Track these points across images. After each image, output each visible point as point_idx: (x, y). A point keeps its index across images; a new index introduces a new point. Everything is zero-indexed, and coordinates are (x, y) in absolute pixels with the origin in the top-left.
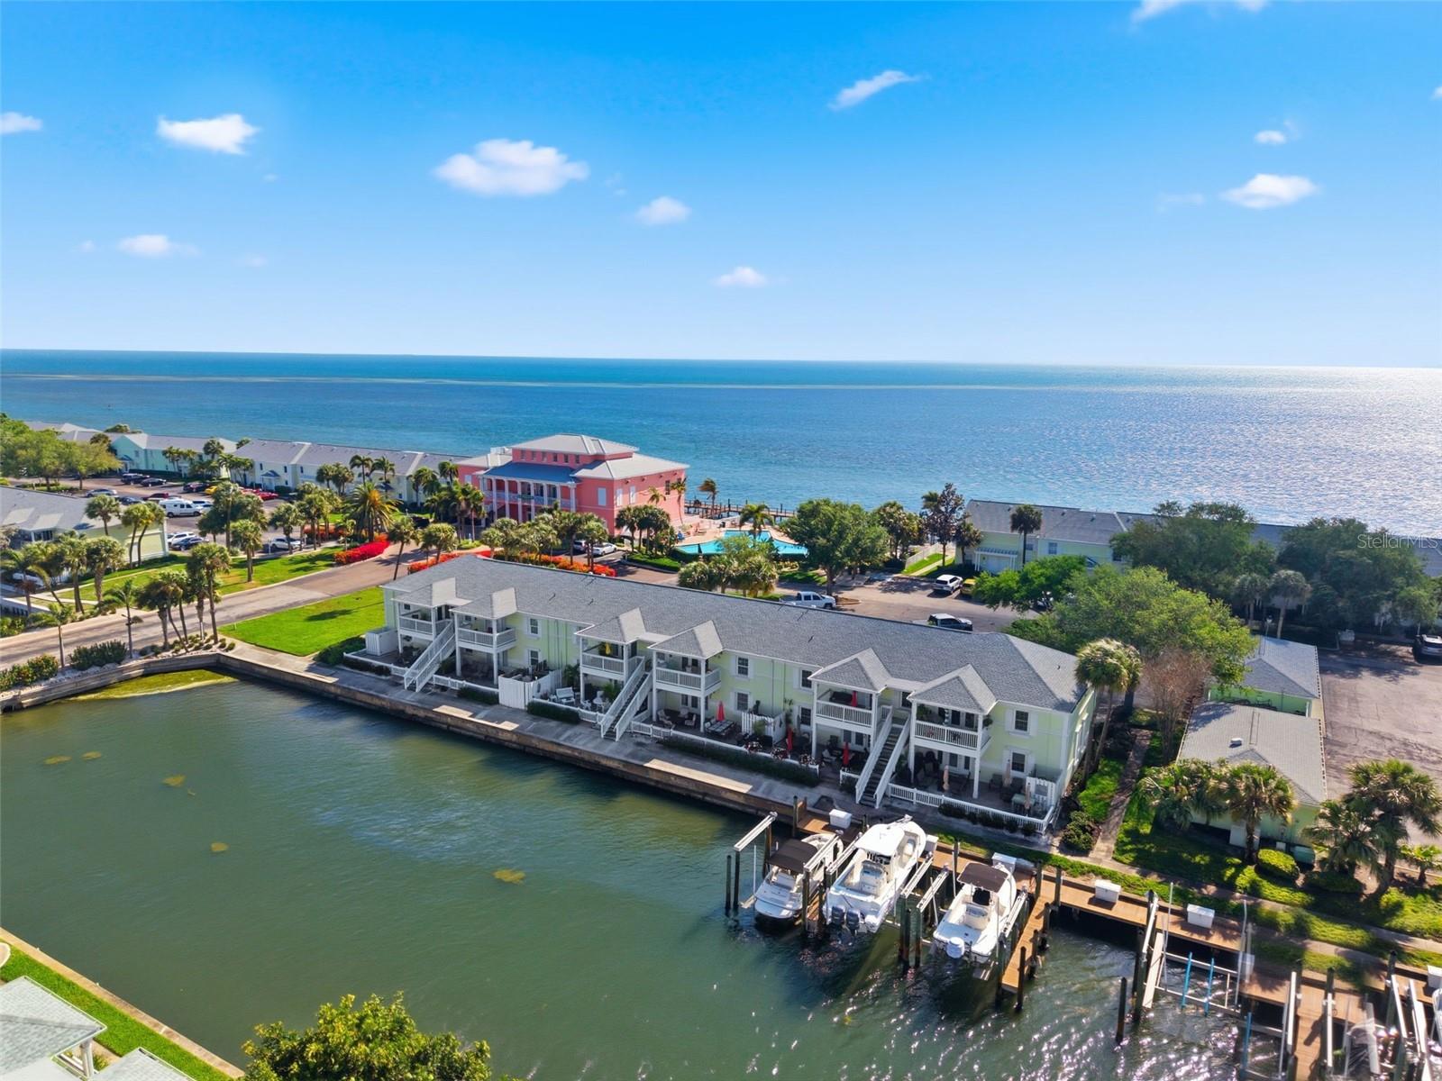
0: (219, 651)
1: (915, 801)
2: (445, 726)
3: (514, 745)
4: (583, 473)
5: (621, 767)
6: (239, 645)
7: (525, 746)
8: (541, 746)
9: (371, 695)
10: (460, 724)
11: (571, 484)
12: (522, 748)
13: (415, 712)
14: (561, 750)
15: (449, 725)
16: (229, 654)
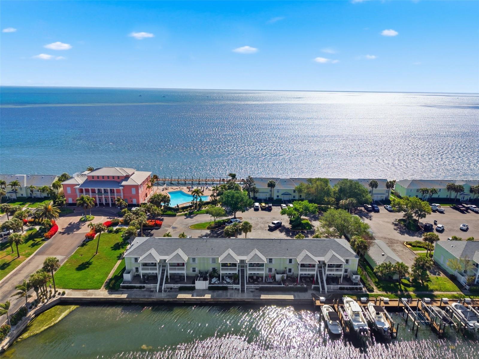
0: (60, 297)
1: (332, 288)
2: (184, 302)
3: (213, 302)
4: (124, 183)
5: (252, 300)
6: (67, 291)
7: (217, 302)
8: (222, 300)
9: (146, 298)
10: (189, 300)
11: (121, 188)
12: (216, 302)
13: (168, 300)
14: (230, 300)
15: (185, 301)
16: (65, 296)
